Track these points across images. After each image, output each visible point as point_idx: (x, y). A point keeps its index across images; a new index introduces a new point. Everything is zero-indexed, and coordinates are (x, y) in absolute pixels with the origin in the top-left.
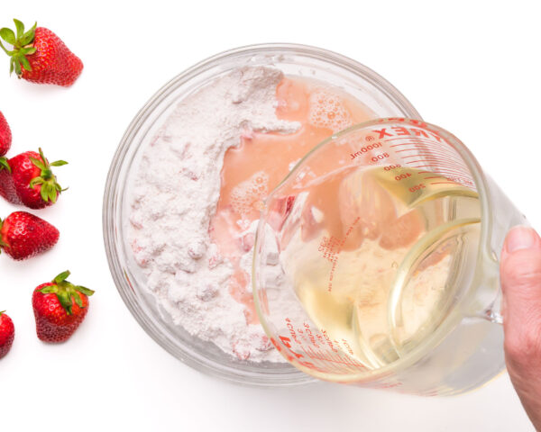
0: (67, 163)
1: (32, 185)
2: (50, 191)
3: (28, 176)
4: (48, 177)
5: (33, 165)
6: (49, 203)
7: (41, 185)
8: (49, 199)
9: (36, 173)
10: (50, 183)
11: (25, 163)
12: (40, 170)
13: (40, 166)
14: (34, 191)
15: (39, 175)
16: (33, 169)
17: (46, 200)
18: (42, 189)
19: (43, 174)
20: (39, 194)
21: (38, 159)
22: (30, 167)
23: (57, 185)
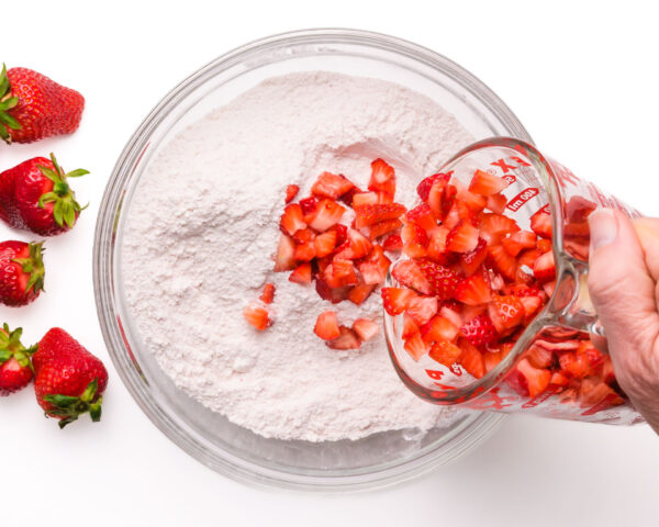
0: (88, 172)
1: (42, 203)
2: (66, 212)
3: (36, 191)
4: (64, 192)
5: (42, 175)
6: (64, 228)
7: (54, 203)
8: (64, 223)
9: (47, 186)
10: (66, 201)
11: (32, 173)
12: (53, 183)
13: (52, 178)
14: (45, 212)
15: (51, 190)
16: (43, 181)
17: (61, 222)
18: (56, 208)
19: (56, 188)
20: (52, 216)
21: (50, 168)
22: (39, 179)
23: (76, 204)
